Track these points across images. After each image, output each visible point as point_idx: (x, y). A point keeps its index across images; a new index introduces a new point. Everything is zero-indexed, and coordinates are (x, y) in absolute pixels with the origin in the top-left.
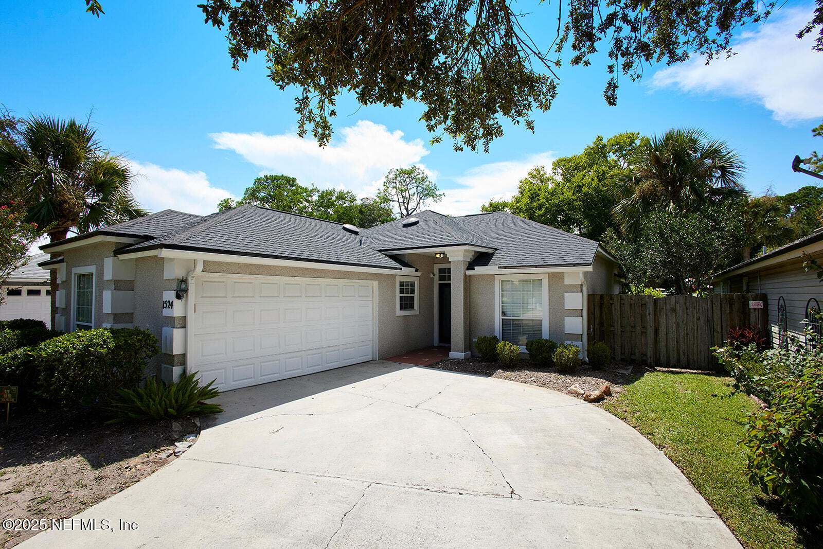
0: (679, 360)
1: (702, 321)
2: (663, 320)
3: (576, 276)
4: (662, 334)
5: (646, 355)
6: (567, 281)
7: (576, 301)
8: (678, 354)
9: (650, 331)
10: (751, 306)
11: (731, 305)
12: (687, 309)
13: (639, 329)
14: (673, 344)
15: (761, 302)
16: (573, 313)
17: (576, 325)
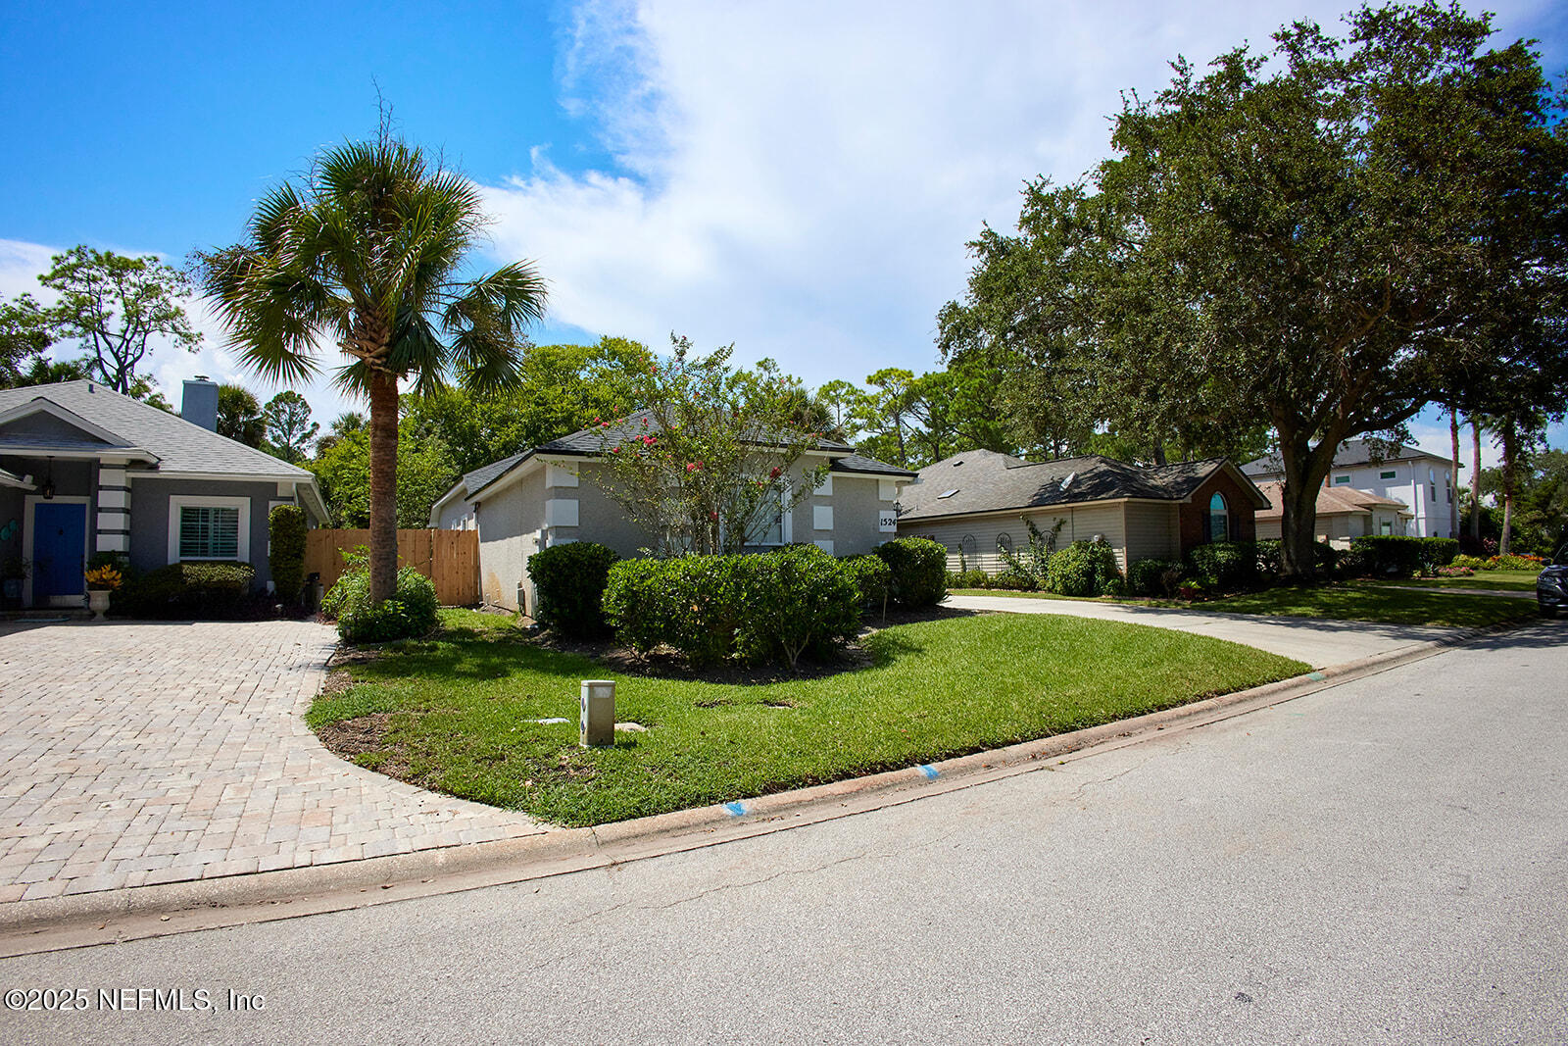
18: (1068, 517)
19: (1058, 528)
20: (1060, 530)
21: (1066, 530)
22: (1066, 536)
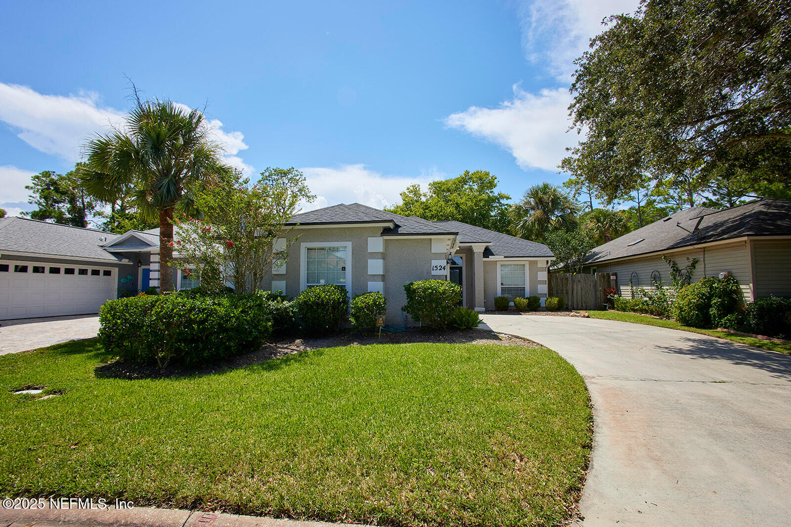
0: (582, 306)
1: (592, 286)
2: (575, 286)
3: (542, 263)
4: (575, 294)
5: (568, 305)
6: (539, 265)
7: (543, 276)
8: (582, 303)
9: (570, 292)
10: (611, 279)
11: (604, 278)
12: (585, 280)
13: (565, 291)
14: (579, 298)
15: (615, 277)
16: (542, 282)
17: (543, 289)
18: (700, 257)
19: (693, 265)
20: (694, 268)
21: (699, 267)
22: (699, 273)
